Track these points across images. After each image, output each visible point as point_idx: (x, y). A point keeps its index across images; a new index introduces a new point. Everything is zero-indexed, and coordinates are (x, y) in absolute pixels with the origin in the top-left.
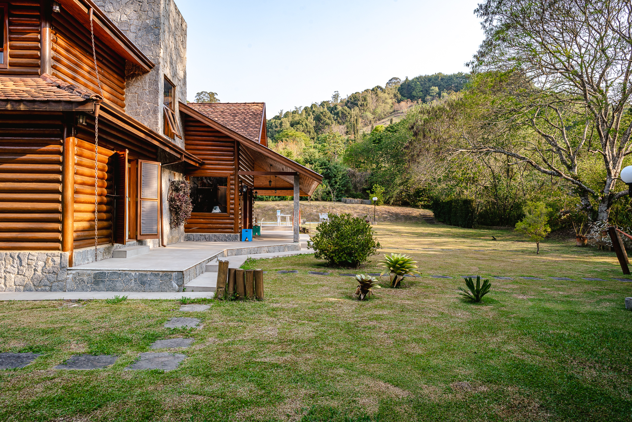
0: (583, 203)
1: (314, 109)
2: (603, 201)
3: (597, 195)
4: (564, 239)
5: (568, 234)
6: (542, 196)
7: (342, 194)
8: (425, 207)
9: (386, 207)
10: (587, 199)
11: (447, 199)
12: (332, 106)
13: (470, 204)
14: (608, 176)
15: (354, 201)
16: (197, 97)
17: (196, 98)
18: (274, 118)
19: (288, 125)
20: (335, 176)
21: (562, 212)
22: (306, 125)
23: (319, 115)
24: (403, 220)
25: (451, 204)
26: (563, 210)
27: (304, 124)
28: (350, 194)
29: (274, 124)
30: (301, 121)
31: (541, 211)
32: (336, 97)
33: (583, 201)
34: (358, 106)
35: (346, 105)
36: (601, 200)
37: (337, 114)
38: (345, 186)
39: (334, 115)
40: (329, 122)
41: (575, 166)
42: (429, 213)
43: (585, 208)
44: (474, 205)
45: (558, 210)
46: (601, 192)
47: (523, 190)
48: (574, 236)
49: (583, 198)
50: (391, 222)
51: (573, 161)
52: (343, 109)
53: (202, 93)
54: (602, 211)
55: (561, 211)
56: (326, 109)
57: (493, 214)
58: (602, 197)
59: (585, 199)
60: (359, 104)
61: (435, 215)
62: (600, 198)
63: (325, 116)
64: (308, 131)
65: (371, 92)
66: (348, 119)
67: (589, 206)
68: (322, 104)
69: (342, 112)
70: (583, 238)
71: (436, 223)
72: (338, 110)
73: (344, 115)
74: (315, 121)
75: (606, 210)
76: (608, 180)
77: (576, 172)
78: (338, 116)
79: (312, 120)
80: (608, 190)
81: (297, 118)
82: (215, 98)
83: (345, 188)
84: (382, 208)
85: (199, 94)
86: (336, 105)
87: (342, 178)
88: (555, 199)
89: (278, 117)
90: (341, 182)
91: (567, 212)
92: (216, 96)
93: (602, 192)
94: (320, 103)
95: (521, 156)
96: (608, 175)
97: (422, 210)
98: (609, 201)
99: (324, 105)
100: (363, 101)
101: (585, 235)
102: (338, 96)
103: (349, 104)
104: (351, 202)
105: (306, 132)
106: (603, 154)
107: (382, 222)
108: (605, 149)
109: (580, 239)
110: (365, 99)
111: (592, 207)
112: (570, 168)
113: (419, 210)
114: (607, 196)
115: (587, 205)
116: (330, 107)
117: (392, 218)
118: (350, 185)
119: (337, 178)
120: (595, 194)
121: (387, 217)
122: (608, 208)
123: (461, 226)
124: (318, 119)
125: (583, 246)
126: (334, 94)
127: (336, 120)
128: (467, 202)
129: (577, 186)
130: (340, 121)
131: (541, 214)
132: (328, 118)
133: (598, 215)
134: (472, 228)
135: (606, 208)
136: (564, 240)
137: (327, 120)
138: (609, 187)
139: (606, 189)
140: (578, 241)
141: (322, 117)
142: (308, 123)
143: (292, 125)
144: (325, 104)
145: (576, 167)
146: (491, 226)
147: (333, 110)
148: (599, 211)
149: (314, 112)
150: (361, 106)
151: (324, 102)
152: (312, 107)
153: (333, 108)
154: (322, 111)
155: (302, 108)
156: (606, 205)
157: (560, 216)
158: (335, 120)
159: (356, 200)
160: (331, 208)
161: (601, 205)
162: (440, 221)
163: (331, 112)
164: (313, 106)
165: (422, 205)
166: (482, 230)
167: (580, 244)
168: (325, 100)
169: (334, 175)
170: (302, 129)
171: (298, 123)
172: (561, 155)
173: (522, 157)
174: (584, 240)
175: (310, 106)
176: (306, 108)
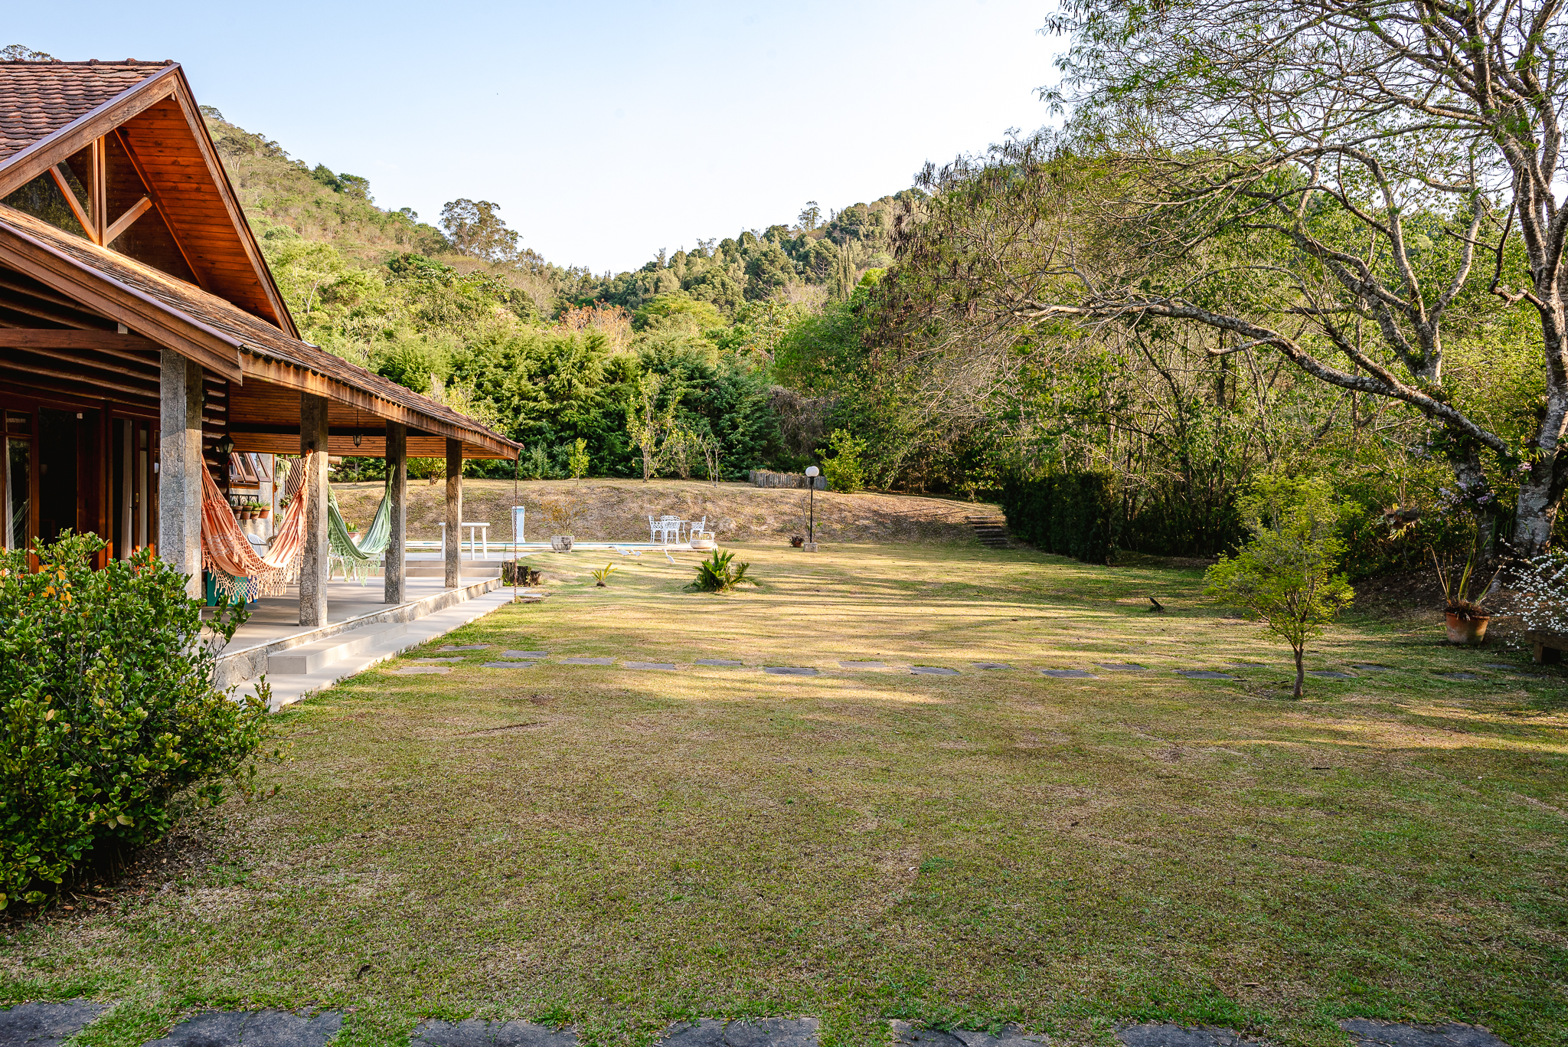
0: (1463, 485)
1: (746, 246)
2: (1535, 475)
3: (1515, 454)
4: (1397, 610)
5: (1411, 590)
6: (1325, 462)
7: (754, 459)
8: (985, 497)
9: (869, 496)
10: (1476, 468)
11: (1042, 473)
12: (793, 237)
13: (1100, 488)
14: (1555, 389)
15: (776, 481)
16: (446, 214)
17: (444, 217)
18: (645, 269)
19: (676, 284)
20: (732, 406)
21: (1390, 516)
22: (723, 284)
23: (758, 260)
24: (916, 536)
25: (1050, 486)
26: (1395, 507)
27: (717, 281)
28: (778, 460)
29: (640, 283)
30: (709, 275)
31: (1311, 516)
32: (809, 216)
33: (1463, 476)
34: (859, 239)
35: (829, 235)
36: (1527, 472)
37: (805, 257)
38: (762, 437)
39: (798, 260)
40: (784, 277)
41: (1434, 359)
42: (994, 513)
43: (1471, 499)
44: (1111, 489)
45: (1374, 509)
46: (1527, 445)
47: (1265, 444)
48: (1431, 599)
49: (1463, 466)
50: (875, 542)
51: (1426, 340)
52: (821, 244)
53: (458, 203)
54: (1529, 512)
55: (1387, 511)
56: (776, 245)
57: (1174, 519)
58: (1533, 463)
59: (1471, 469)
60: (861, 233)
61: (1009, 520)
62: (1525, 466)
63: (772, 262)
64: (727, 302)
65: (892, 202)
66: (832, 271)
67: (1483, 494)
68: (769, 236)
69: (817, 253)
70: (1472, 612)
71: (1009, 544)
72: (807, 248)
73: (823, 262)
74: (747, 276)
75: (1543, 510)
76: (1555, 401)
77: (1437, 377)
78: (807, 263)
79: (741, 274)
80: (1554, 438)
81: (699, 267)
82: (493, 217)
83: (764, 443)
84: (860, 500)
85: (449, 206)
86: (804, 236)
87: (753, 413)
88: (1367, 471)
89: (654, 265)
90: (751, 426)
91: (1408, 516)
92: (495, 212)
93: (1533, 445)
94: (763, 232)
95: (1254, 327)
96: (1555, 384)
97: (977, 506)
98: (1555, 478)
99: (773, 235)
100: (871, 224)
101: (1478, 603)
102: (815, 214)
103: (837, 234)
104: (768, 483)
105: (722, 302)
106: (1539, 307)
107: (851, 541)
108: (1549, 288)
109: (1462, 617)
110: (877, 220)
111: (1495, 498)
112: (1418, 365)
113: (965, 505)
114: (1550, 458)
115: (1477, 492)
116: (788, 241)
117: (880, 531)
118: (777, 432)
119: (738, 413)
120: (1509, 454)
121: (867, 528)
122: (1551, 504)
123: (1077, 556)
124: (755, 269)
125: (1473, 643)
126: (807, 208)
127: (802, 273)
128: (1093, 483)
129: (1442, 424)
130: (813, 275)
131: (1315, 525)
132: (782, 269)
133: (1515, 525)
134: (1105, 563)
135: (1545, 501)
136: (1396, 614)
137: (779, 273)
138: (1558, 428)
139: (1546, 434)
140: (1454, 625)
141: (766, 265)
142: (727, 280)
143: (686, 286)
144: (776, 233)
145: (1439, 364)
146: (1167, 554)
147: (794, 247)
148: (1520, 511)
149: (745, 252)
150: (867, 236)
151: (774, 228)
152: (741, 241)
153: (795, 242)
154: (765, 249)
155: (716, 244)
156: (1543, 489)
157: (1384, 530)
158: (799, 273)
159: (783, 476)
160: (700, 498)
161: (1525, 491)
162: (1021, 540)
163: (790, 254)
164: (746, 237)
165: (978, 492)
166: (1135, 571)
167: (1462, 637)
168: (777, 224)
169: (729, 403)
170: (711, 294)
171: (703, 281)
172: (1386, 321)
173: (1257, 331)
174: (1476, 623)
175: (736, 238)
176: (725, 245)
